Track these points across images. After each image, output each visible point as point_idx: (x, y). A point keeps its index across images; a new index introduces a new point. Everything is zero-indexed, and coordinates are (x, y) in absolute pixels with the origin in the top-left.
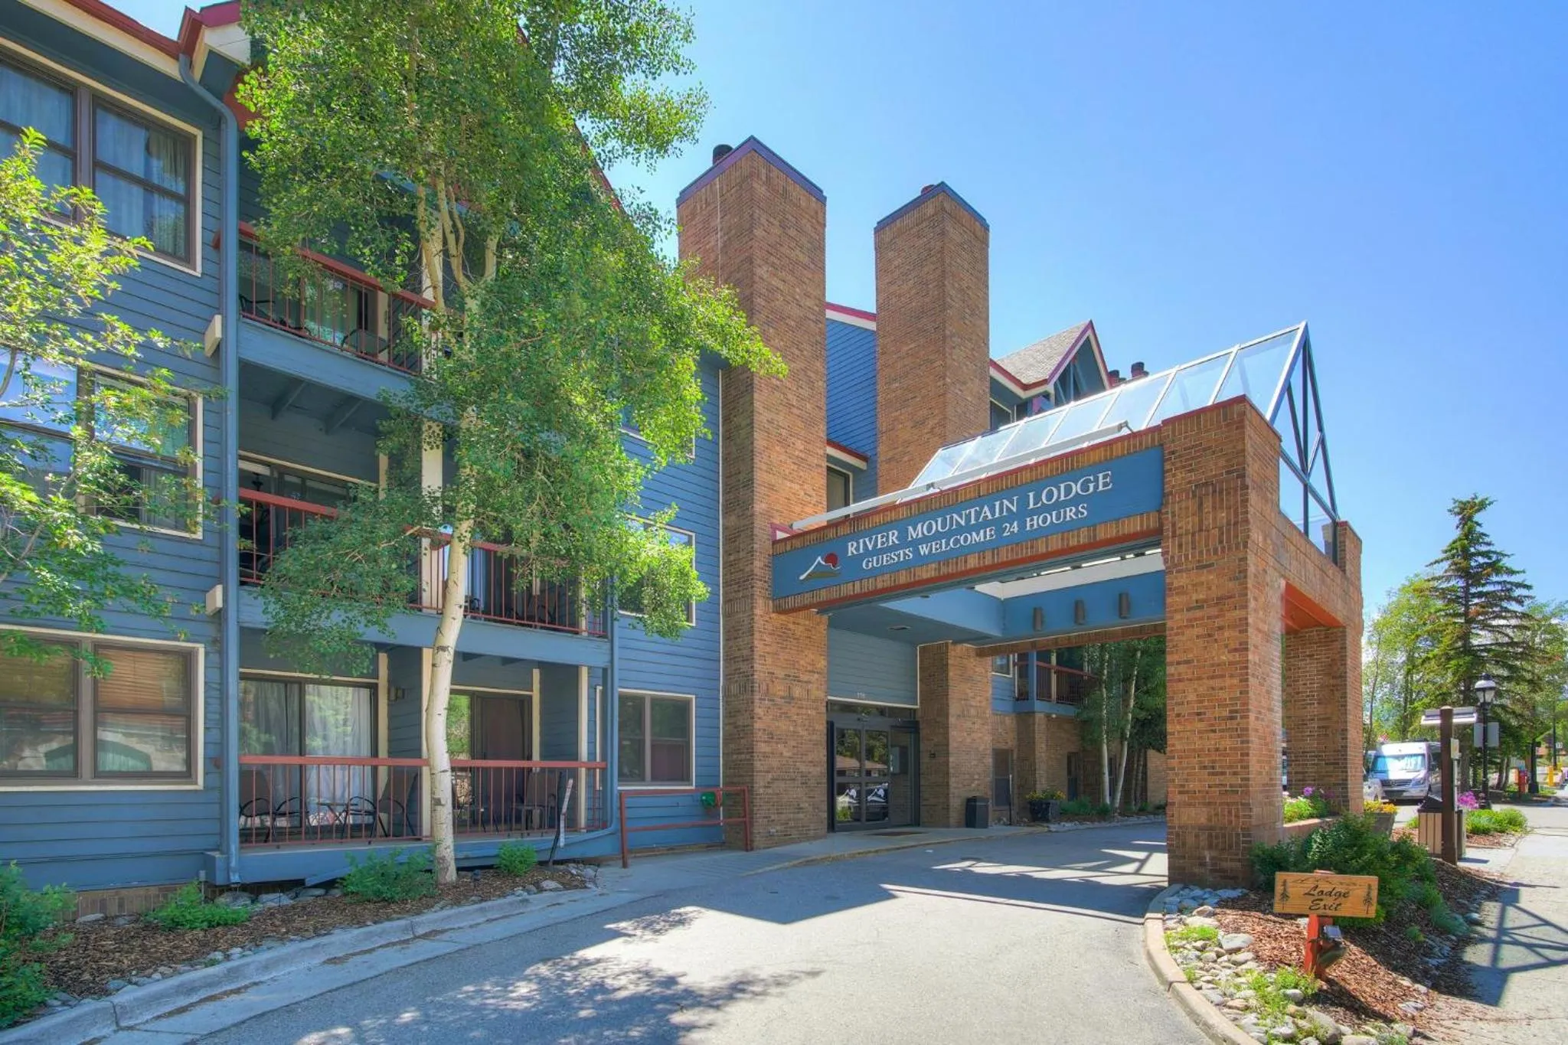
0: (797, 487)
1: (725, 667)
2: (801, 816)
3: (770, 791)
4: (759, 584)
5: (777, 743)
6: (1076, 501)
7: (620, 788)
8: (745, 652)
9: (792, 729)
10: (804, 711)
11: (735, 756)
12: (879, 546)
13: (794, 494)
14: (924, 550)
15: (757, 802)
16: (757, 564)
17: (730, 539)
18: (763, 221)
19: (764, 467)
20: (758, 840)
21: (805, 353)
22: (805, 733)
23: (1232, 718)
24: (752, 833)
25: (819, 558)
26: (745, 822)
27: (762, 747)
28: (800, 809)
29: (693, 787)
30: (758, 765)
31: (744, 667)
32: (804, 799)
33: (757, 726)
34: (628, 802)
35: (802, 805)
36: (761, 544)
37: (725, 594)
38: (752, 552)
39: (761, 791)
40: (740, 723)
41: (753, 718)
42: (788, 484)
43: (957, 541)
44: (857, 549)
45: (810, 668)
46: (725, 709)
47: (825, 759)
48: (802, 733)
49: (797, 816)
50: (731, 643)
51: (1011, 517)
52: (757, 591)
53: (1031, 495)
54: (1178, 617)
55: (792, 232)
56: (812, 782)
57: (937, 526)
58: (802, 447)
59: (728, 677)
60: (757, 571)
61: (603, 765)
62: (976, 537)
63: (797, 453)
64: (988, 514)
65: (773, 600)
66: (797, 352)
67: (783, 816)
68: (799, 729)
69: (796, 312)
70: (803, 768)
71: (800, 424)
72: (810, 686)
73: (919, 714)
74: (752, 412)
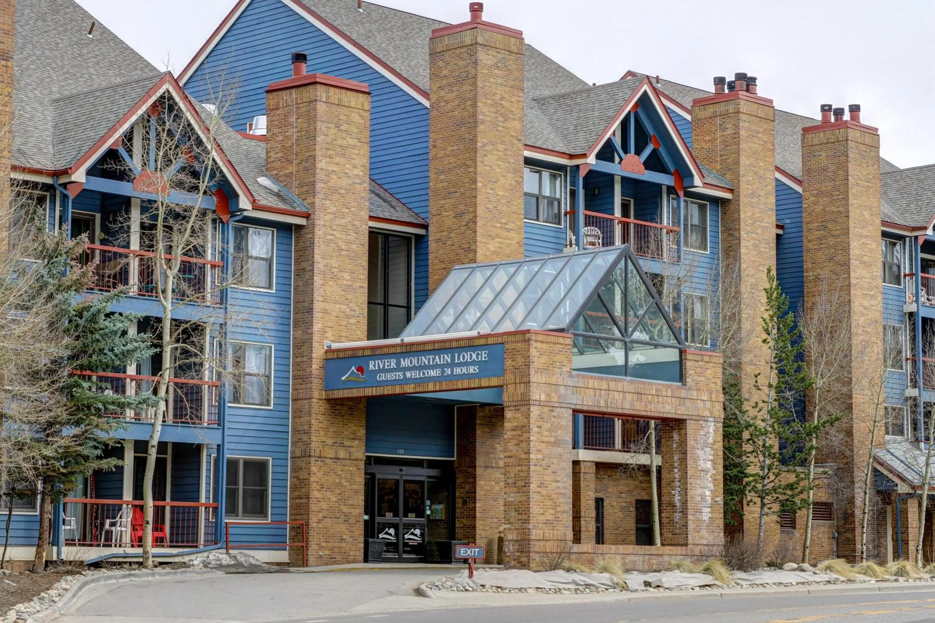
0: (345, 307)
1: (292, 436)
2: (343, 545)
3: (321, 525)
4: (316, 381)
5: (326, 491)
6: (473, 363)
7: (226, 521)
8: (306, 427)
9: (337, 481)
10: (347, 468)
11: (297, 501)
12: (386, 367)
13: (342, 312)
14: (408, 375)
15: (311, 532)
16: (314, 366)
17: (297, 347)
18: (324, 129)
19: (321, 299)
20: (312, 559)
21: (352, 209)
22: (348, 484)
23: (525, 486)
24: (307, 555)
25: (353, 368)
26: (303, 546)
27: (315, 494)
28: (342, 540)
29: (269, 521)
30: (312, 506)
31: (305, 438)
32: (346, 532)
33: (312, 479)
34: (231, 531)
35: (344, 537)
36: (318, 352)
37: (294, 384)
38: (311, 358)
39: (314, 525)
40: (301, 477)
41: (309, 474)
42: (338, 306)
43: (424, 373)
44: (374, 366)
45: (352, 436)
46: (291, 466)
47: (363, 503)
48: (345, 484)
49: (340, 544)
50: (297, 420)
51: (447, 365)
52: (314, 385)
53: (456, 355)
54: (508, 433)
55: (345, 127)
56: (352, 520)
57: (415, 361)
58: (348, 278)
59: (294, 444)
60: (314, 372)
61: (215, 505)
62: (433, 373)
63: (345, 282)
64: (438, 361)
65: (326, 391)
66: (346, 210)
67: (330, 545)
68: (343, 481)
69: (345, 182)
70: (345, 510)
71: (348, 261)
72: (352, 449)
73: (456, 465)
74: (313, 262)
